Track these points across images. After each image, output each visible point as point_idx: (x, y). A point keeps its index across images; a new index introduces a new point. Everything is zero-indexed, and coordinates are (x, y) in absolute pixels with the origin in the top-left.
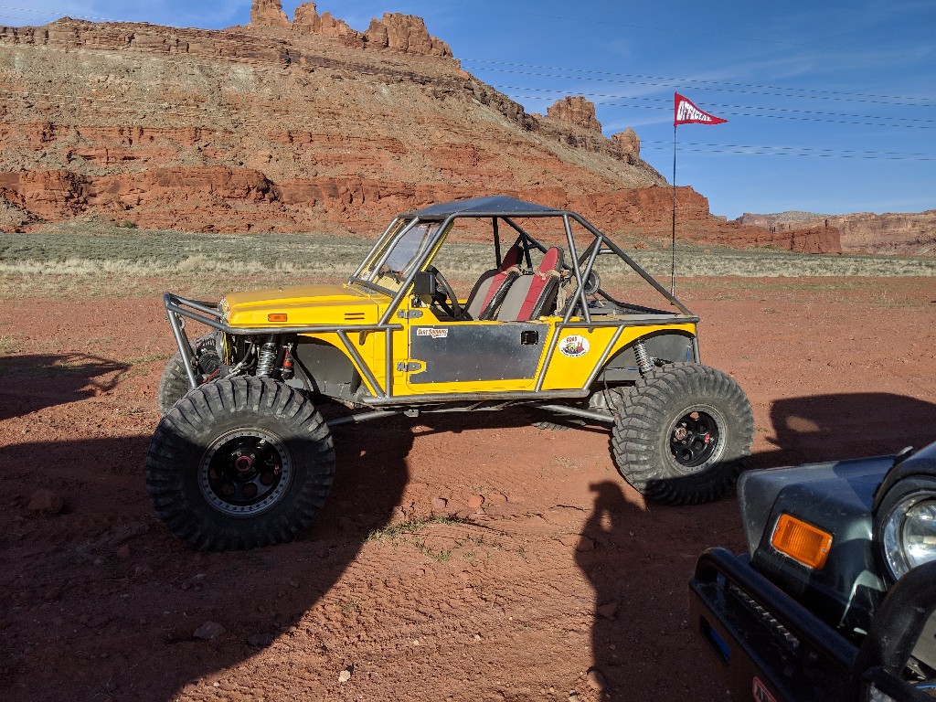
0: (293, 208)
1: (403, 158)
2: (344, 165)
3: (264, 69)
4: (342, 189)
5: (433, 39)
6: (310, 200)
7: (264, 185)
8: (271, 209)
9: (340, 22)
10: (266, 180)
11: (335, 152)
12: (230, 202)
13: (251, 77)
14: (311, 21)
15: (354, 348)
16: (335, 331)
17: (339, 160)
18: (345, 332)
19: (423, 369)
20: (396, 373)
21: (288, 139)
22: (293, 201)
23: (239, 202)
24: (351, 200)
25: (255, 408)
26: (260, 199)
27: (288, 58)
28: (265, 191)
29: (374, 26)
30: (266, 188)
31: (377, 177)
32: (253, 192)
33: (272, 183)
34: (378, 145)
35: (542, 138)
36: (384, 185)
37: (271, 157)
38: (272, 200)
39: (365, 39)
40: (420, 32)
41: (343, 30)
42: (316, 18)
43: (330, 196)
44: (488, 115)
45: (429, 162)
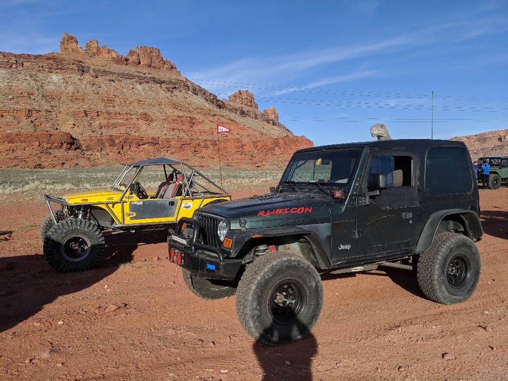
0: (89, 153)
1: (151, 123)
2: (118, 128)
3: (69, 76)
4: (117, 141)
5: (165, 60)
6: (99, 148)
7: (71, 141)
8: (76, 154)
9: (112, 50)
10: (72, 137)
11: (113, 121)
12: (51, 151)
13: (61, 81)
14: (95, 50)
15: (111, 210)
16: (104, 204)
17: (115, 126)
18: (107, 204)
19: (135, 215)
20: (125, 217)
21: (85, 115)
22: (89, 148)
23: (56, 150)
24: (123, 147)
25: (79, 227)
26: (69, 149)
27: (83, 70)
28: (72, 144)
29: (132, 53)
30: (72, 143)
31: (137, 134)
32: (65, 145)
33: (76, 140)
34: (137, 117)
35: (227, 112)
36: (141, 139)
37: (74, 125)
38: (76, 149)
39: (127, 60)
40: (158, 56)
41: (114, 55)
42: (98, 49)
43: (111, 145)
44: (198, 100)
45: (166, 126)
